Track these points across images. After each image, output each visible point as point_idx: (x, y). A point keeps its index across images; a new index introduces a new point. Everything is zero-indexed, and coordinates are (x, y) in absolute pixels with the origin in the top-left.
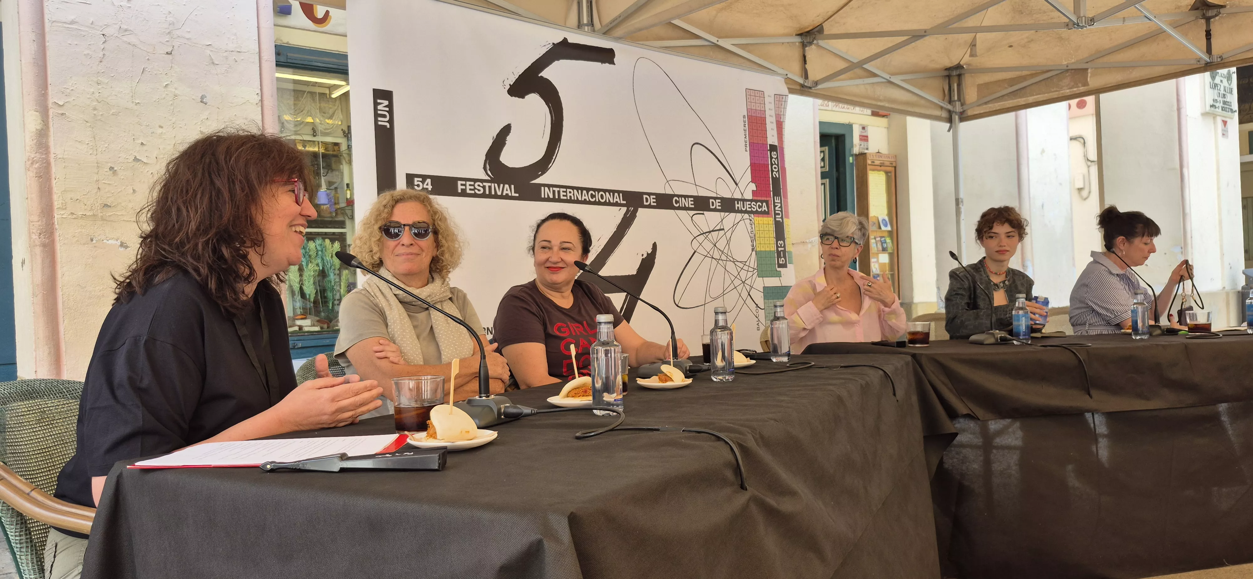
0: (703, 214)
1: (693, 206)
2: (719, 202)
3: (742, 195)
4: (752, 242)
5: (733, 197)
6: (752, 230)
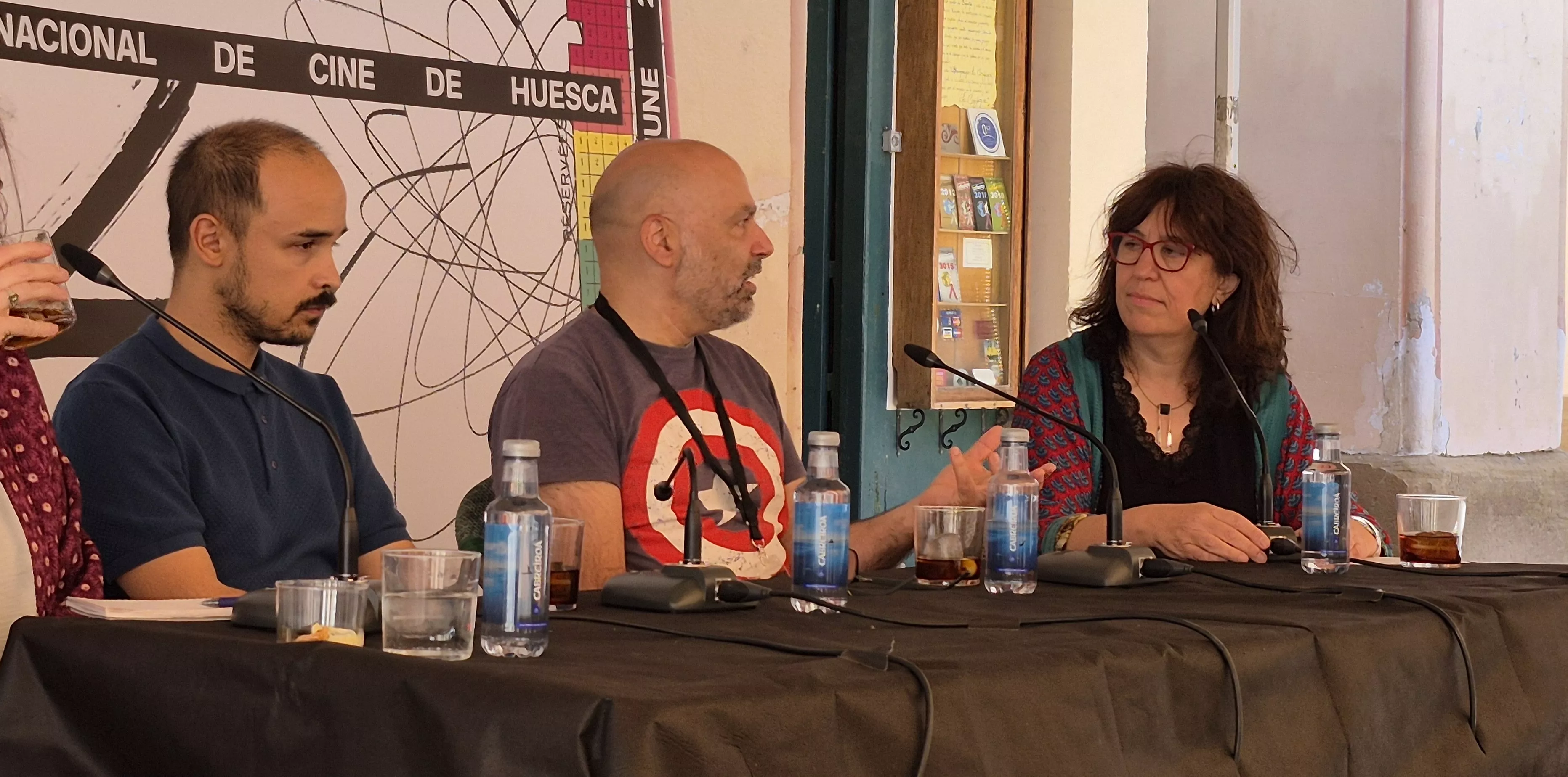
0: (403, 113)
1: (371, 86)
2: (454, 78)
3: (536, 57)
4: (565, 211)
5: (502, 64)
6: (565, 172)
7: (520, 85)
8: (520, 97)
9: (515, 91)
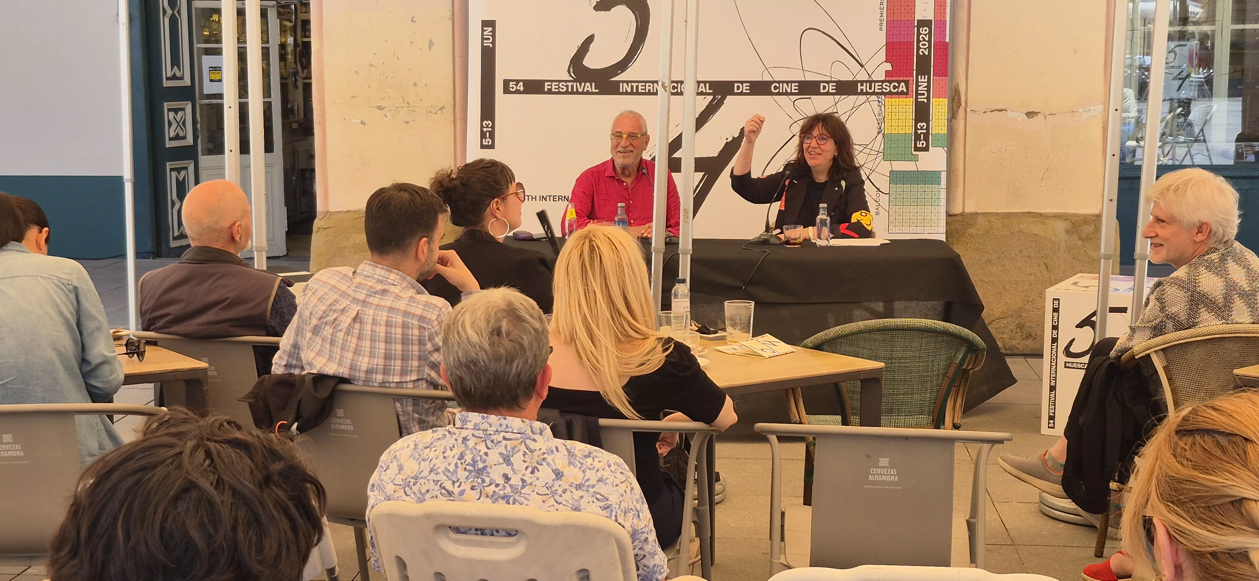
0: (810, 98)
1: (797, 91)
2: (832, 86)
3: (870, 76)
4: (879, 124)
5: (855, 79)
6: (880, 112)
7: (862, 85)
8: (862, 90)
9: (860, 87)
